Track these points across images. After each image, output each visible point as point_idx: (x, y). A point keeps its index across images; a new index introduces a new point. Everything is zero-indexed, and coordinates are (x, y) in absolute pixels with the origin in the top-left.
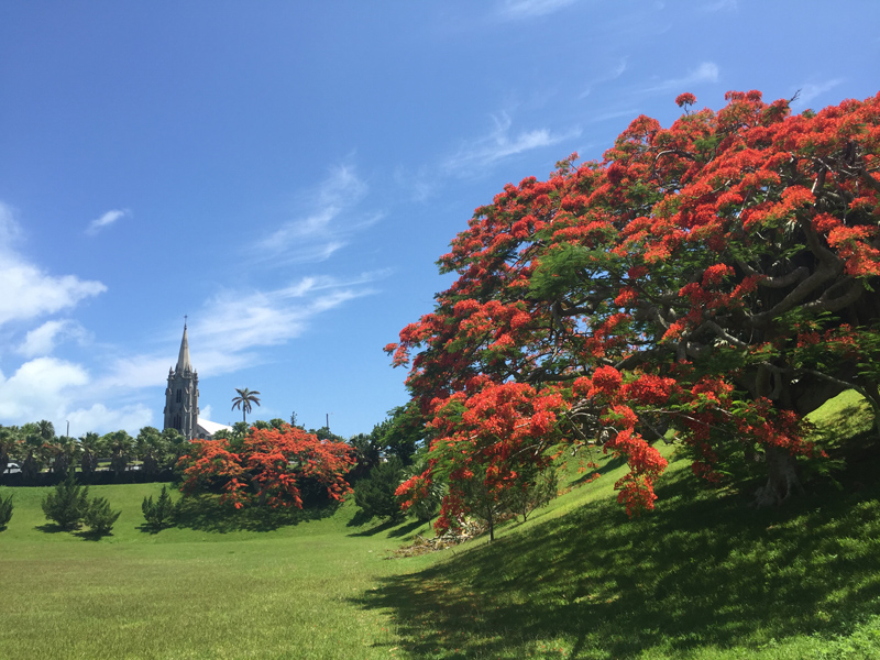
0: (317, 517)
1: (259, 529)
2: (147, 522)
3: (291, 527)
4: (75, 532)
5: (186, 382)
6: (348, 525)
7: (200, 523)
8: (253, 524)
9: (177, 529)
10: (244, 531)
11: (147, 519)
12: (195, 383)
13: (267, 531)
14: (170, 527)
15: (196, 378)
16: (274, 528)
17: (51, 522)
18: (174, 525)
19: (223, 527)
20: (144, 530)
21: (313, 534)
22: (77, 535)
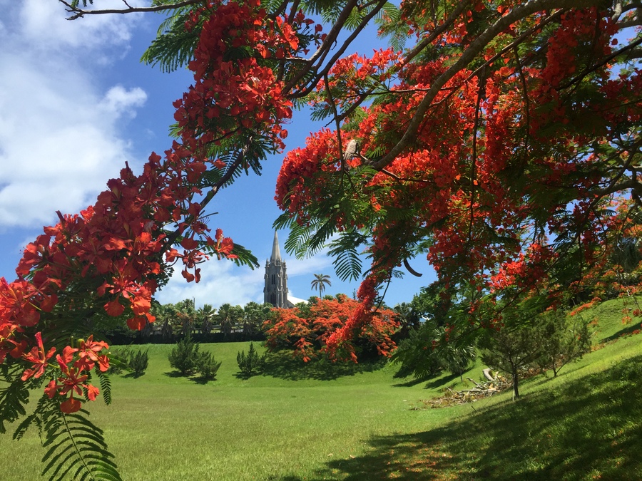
0: (370, 370)
1: (323, 378)
2: (241, 371)
3: (348, 377)
4: (190, 377)
5: (277, 269)
6: (395, 377)
7: (279, 373)
8: (318, 374)
9: (261, 376)
10: (311, 379)
11: (241, 369)
12: (284, 270)
13: (329, 380)
14: (257, 374)
15: (285, 266)
16: (334, 378)
17: (175, 369)
18: (260, 374)
19: (296, 376)
20: (239, 377)
21: (366, 383)
22: (191, 379)
